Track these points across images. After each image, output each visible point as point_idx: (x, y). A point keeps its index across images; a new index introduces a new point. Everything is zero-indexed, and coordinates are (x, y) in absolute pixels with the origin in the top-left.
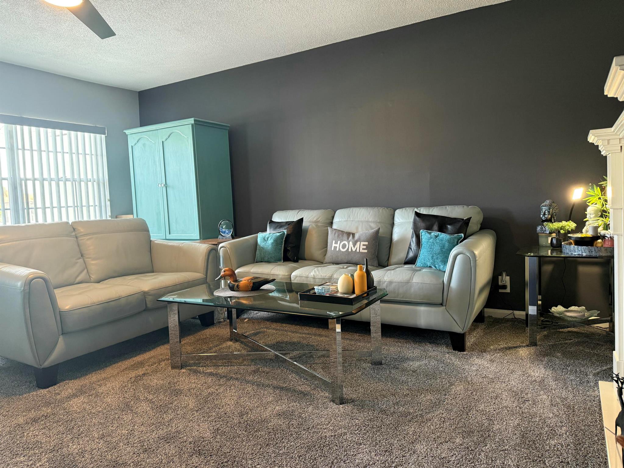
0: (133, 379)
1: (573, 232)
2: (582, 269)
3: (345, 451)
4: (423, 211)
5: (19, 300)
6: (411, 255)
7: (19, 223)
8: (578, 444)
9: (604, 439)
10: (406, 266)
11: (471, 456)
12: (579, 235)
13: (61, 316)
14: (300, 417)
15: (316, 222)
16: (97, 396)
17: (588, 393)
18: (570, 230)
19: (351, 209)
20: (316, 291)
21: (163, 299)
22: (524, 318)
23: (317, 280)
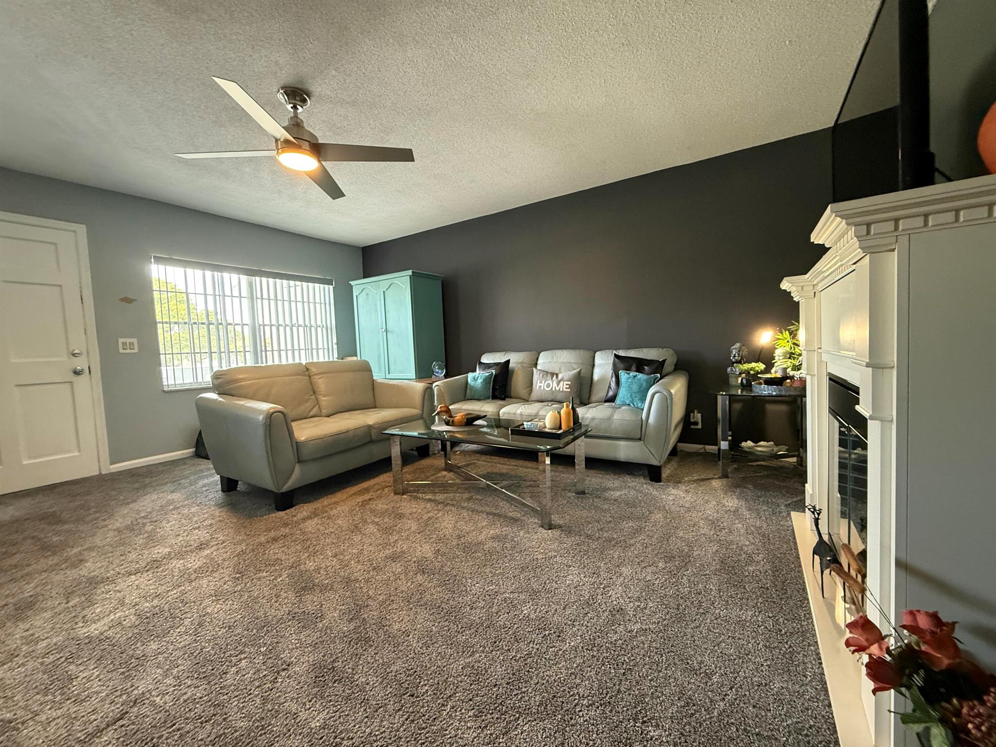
0: (360, 504)
1: (762, 372)
2: (770, 407)
3: (557, 572)
4: (622, 353)
5: (261, 432)
6: (611, 393)
7: (258, 363)
8: (776, 570)
9: (800, 566)
10: (607, 404)
11: (674, 580)
12: (768, 376)
13: (298, 446)
14: (512, 540)
15: (522, 363)
16: (329, 518)
17: (781, 523)
18: (759, 371)
19: (555, 351)
20: (525, 426)
21: (386, 432)
22: (717, 452)
23: (524, 417)
